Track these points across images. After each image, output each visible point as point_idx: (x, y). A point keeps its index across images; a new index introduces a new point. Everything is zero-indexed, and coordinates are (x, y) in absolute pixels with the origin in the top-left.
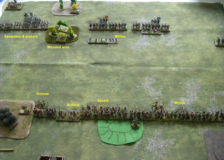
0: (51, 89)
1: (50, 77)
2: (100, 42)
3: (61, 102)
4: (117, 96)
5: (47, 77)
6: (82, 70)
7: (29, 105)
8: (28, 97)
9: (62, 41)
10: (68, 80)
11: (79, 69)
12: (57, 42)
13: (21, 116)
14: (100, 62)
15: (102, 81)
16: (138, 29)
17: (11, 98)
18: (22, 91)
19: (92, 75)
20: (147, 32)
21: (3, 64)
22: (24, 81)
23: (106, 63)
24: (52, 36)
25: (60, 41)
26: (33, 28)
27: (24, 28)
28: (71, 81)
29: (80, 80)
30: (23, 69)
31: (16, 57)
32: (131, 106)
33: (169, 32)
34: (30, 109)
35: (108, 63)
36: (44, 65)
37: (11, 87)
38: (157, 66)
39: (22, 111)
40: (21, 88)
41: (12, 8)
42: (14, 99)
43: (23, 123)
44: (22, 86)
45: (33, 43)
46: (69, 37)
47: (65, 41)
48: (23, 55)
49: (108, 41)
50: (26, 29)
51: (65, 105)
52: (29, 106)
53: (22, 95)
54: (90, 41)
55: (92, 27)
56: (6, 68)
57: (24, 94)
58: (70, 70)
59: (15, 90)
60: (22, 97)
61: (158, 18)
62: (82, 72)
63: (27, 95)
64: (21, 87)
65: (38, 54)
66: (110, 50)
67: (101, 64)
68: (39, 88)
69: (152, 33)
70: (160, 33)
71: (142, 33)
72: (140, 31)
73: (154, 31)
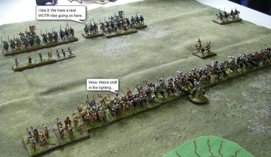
2: (38, 62)
4: (142, 125)
11: (18, 110)
14: (60, 86)
16: (96, 34)
19: (57, 109)
20: (113, 34)
23: (74, 83)
32: (187, 129)
33: (146, 27)
35: (79, 83)
38: (169, 62)
49: (54, 57)
54: (17, 66)
55: (10, 50)
61: (119, 12)
66: (68, 67)
67: (63, 89)
69: (123, 32)
70: (135, 30)
71: (107, 35)
72: (102, 35)
73: (125, 29)
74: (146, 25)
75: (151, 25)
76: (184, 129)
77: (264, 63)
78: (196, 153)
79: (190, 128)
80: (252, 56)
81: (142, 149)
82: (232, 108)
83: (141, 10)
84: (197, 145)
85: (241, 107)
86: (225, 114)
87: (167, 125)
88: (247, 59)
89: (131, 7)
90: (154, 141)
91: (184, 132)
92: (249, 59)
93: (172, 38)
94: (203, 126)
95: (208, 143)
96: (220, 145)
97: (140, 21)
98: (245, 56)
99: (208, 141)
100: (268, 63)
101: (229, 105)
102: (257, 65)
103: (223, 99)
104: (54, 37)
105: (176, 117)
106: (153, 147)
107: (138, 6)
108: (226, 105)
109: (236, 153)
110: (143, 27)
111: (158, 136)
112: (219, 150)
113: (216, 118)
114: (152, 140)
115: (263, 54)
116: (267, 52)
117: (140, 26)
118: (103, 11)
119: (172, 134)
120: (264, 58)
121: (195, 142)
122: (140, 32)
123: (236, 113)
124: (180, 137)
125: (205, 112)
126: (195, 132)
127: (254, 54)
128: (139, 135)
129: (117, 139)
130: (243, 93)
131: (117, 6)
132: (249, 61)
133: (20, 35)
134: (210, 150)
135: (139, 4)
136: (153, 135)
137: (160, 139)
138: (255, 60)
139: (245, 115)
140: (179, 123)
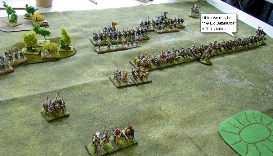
0: (96, 124)
5: (73, 109)
9: (54, 56)
10: (115, 103)
15: (169, 89)
16: (149, 30)
20: (162, 31)
22: (28, 129)
25: (50, 56)
29: (135, 97)
30: (8, 110)
37: (4, 149)
44: (28, 139)
46: (60, 50)
47: (58, 55)
49: (126, 46)
61: (164, 13)
69: (170, 30)
70: (178, 29)
71: (158, 31)
72: (153, 31)
73: (171, 28)
74: (185, 26)
75: (188, 26)
76: (235, 106)
77: (236, 48)
78: (247, 120)
79: (238, 106)
80: (229, 43)
81: (212, 116)
82: (262, 96)
83: (174, 11)
84: (247, 115)
85: (267, 95)
86: (258, 99)
87: (223, 102)
88: (225, 44)
89: (166, 8)
90: (218, 111)
91: (235, 107)
92: (226, 44)
93: (207, 39)
94: (246, 105)
95: (253, 115)
96: (260, 116)
97: (181, 23)
98: (224, 42)
99: (253, 114)
100: (238, 48)
101: (259, 93)
102: (231, 49)
103: (255, 89)
104: (132, 34)
105: (227, 98)
106: (219, 115)
107: (171, 8)
108: (258, 93)
109: (271, 122)
110: (183, 28)
111: (220, 109)
112: (261, 120)
113: (253, 101)
114: (217, 111)
115: (236, 42)
116: (238, 41)
117: (180, 26)
118: (145, 8)
119: (228, 108)
120: (236, 44)
121: (245, 113)
122: (181, 31)
123: (265, 99)
124: (233, 110)
125: (245, 96)
126: (242, 109)
127: (230, 42)
128: (208, 107)
129: (195, 108)
130: (267, 86)
131: (154, 5)
132: (226, 46)
133: (105, 29)
134: (255, 119)
135: (171, 5)
136: (217, 107)
137: (221, 110)
138: (230, 46)
139: (271, 101)
140: (230, 102)
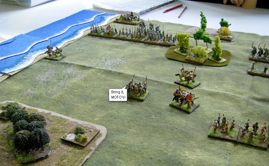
1: (158, 100)
3: (171, 144)
6: (231, 104)
7: (92, 130)
8: (97, 119)
9: (196, 60)
11: (226, 100)
12: (186, 60)
13: (63, 146)
17: (62, 112)
18: (90, 107)
19: (256, 115)
21: (77, 65)
24: (180, 52)
25: (193, 59)
26: (149, 41)
27: (134, 39)
28: (204, 116)
30: (109, 78)
31: (104, 63)
34: (92, 138)
36: (151, 80)
37: (72, 97)
39: (71, 137)
40: (90, 102)
41: (124, 21)
42: (67, 115)
43: (62, 160)
45: (141, 55)
47: (202, 60)
48: (119, 63)
50: (136, 40)
51: (178, 152)
52: (90, 131)
53: (87, 112)
54: (251, 70)
56: (78, 71)
57: (92, 112)
58: (204, 99)
59: (77, 102)
60: (84, 116)
62: (232, 106)
63: (98, 115)
64: (92, 100)
65: (146, 68)
68: (127, 111)
